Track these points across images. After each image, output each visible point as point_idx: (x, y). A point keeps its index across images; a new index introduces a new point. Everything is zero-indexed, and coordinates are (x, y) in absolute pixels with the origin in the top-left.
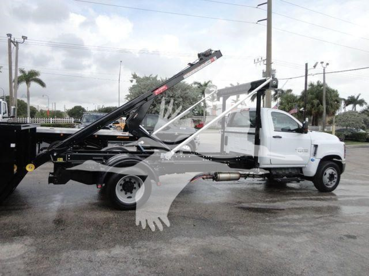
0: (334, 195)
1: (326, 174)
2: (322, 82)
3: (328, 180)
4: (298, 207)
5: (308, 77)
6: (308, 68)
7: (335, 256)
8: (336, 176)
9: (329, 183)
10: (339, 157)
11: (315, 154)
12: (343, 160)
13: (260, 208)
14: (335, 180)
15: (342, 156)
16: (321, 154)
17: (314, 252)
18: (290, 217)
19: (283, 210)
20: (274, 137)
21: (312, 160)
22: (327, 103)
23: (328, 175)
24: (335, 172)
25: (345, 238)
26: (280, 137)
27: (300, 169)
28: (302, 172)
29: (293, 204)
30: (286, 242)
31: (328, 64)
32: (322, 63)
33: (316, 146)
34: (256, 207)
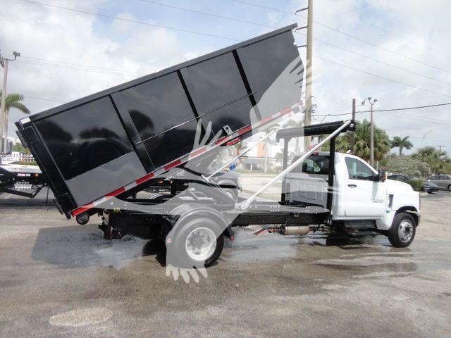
0: (409, 250)
1: (401, 227)
2: (369, 120)
3: (403, 234)
4: (379, 263)
5: (356, 114)
6: (356, 105)
7: (443, 314)
8: (411, 230)
9: (405, 238)
10: (413, 209)
11: (390, 205)
12: (419, 212)
13: (341, 265)
14: (411, 234)
15: (417, 207)
16: (397, 205)
17: (419, 310)
18: (377, 274)
19: (366, 267)
20: (350, 186)
21: (388, 212)
22: (375, 146)
23: (403, 229)
24: (410, 226)
25: (445, 296)
26: (355, 186)
27: (374, 222)
28: (375, 225)
29: (373, 260)
30: (387, 301)
31: (375, 101)
32: (369, 99)
33: (391, 196)
34: (336, 264)
